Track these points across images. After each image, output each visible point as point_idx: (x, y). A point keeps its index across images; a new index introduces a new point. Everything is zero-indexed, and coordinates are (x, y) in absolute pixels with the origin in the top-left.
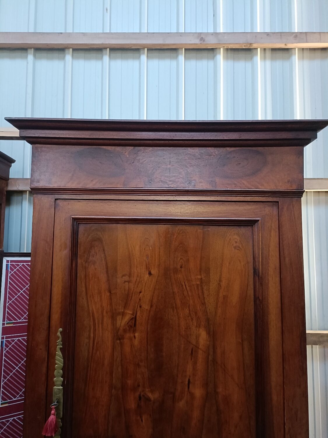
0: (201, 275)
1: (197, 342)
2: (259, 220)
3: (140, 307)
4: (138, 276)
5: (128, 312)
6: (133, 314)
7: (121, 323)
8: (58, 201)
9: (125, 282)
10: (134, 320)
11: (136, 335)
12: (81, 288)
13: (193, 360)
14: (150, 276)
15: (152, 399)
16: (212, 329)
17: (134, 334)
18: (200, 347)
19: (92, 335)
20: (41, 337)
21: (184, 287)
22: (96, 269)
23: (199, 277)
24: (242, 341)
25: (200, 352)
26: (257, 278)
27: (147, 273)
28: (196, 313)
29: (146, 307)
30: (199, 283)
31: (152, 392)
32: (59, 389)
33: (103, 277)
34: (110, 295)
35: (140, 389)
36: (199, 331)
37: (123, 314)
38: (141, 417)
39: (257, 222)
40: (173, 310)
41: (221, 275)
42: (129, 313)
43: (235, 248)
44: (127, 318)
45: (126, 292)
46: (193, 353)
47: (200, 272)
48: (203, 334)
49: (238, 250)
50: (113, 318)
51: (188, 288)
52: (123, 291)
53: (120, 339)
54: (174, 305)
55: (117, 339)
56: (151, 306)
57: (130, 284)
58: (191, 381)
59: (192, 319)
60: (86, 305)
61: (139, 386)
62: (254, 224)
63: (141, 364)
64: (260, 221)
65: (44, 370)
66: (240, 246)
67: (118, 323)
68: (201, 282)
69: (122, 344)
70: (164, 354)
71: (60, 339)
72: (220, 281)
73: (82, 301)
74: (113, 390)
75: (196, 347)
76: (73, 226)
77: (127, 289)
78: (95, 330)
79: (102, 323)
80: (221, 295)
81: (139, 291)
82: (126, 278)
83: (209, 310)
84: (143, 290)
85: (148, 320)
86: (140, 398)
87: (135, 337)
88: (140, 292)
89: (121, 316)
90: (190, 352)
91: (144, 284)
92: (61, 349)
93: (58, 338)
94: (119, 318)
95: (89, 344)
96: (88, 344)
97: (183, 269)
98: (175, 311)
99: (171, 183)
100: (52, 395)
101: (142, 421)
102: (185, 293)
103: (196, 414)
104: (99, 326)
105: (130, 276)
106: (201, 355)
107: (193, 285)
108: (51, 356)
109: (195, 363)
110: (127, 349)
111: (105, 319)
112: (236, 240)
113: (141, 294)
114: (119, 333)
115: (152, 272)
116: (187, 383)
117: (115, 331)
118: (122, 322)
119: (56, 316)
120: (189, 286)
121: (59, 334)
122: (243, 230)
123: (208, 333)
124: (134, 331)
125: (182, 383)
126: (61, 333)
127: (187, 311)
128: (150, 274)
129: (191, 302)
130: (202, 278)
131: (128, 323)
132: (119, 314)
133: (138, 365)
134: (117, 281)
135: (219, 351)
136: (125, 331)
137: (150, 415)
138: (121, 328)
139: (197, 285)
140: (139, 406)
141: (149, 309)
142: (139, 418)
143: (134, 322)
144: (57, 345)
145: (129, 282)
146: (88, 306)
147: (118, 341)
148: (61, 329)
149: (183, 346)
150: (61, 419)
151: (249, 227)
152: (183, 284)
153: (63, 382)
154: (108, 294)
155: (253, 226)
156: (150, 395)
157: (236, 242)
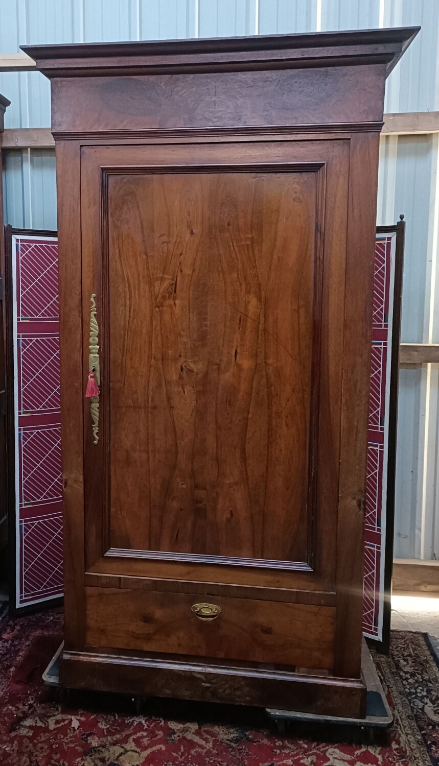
0: (252, 233)
1: (246, 309)
2: (324, 164)
3: (181, 271)
4: (177, 236)
5: (168, 277)
6: (173, 280)
7: (160, 289)
8: (84, 148)
9: (163, 243)
10: (174, 285)
11: (177, 302)
12: (113, 251)
13: (241, 329)
14: (192, 236)
15: (195, 370)
16: (263, 295)
17: (175, 300)
18: (249, 315)
19: (128, 302)
21: (232, 248)
22: (129, 228)
23: (250, 236)
24: (298, 308)
25: (249, 320)
26: (319, 234)
27: (189, 231)
28: (245, 279)
29: (187, 271)
30: (249, 243)
31: (194, 362)
32: (94, 357)
33: (138, 238)
34: (147, 259)
35: (182, 359)
36: (248, 297)
37: (162, 279)
38: (183, 389)
39: (322, 166)
40: (219, 274)
41: (276, 233)
42: (168, 279)
43: (294, 200)
44: (166, 284)
45: (165, 255)
46: (242, 321)
47: (252, 230)
48: (254, 301)
49: (298, 202)
50: (151, 283)
51: (236, 249)
52: (161, 254)
53: (159, 307)
54: (220, 269)
55: (156, 307)
56: (193, 271)
57: (169, 245)
58: (238, 351)
59: (241, 284)
60: (120, 270)
61: (180, 356)
62: (319, 169)
63: (182, 333)
64: (326, 165)
65: (79, 336)
66: (301, 198)
67: (157, 289)
68: (252, 243)
69: (161, 313)
70: (208, 323)
71: (94, 305)
72: (275, 240)
73: (115, 264)
74: (153, 360)
75: (244, 315)
76: (102, 177)
77: (166, 251)
78: (131, 297)
79: (139, 290)
80: (275, 257)
81: (179, 253)
82: (165, 239)
83: (261, 274)
84: (184, 252)
85: (190, 286)
86: (182, 369)
87: (175, 304)
88: (181, 255)
89: (159, 282)
90: (238, 321)
91: (185, 246)
92: (95, 315)
93: (92, 303)
94: (157, 284)
95: (125, 312)
96: (124, 312)
97: (231, 227)
98: (221, 275)
99: (216, 120)
100: (88, 364)
101: (184, 392)
102: (234, 255)
103: (244, 386)
104: (135, 293)
105: (169, 235)
106: (249, 324)
107: (243, 245)
108: (85, 324)
109: (244, 333)
110: (167, 317)
111: (142, 284)
112: (296, 190)
113: (182, 256)
114: (158, 300)
115: (195, 231)
116: (234, 353)
117: (153, 298)
118: (160, 288)
119: (87, 282)
120: (237, 247)
121: (92, 299)
122: (306, 177)
123: (259, 300)
124: (175, 299)
125: (228, 353)
126: (94, 298)
127: (235, 275)
128: (192, 233)
129: (240, 265)
130: (253, 237)
131: (167, 290)
132: (157, 279)
133: (181, 336)
134: (154, 242)
135: (271, 320)
136: (164, 298)
137: (193, 387)
138: (160, 295)
139: (248, 245)
140: (181, 378)
141: (191, 274)
142: (181, 389)
143: (174, 288)
144: (92, 311)
145: (168, 242)
146: (122, 271)
147: (157, 309)
148: (94, 295)
149: (229, 314)
150: (98, 387)
151: (313, 173)
152: (231, 244)
153: (99, 350)
154: (144, 257)
155: (317, 171)
156: (192, 365)
157: (296, 193)
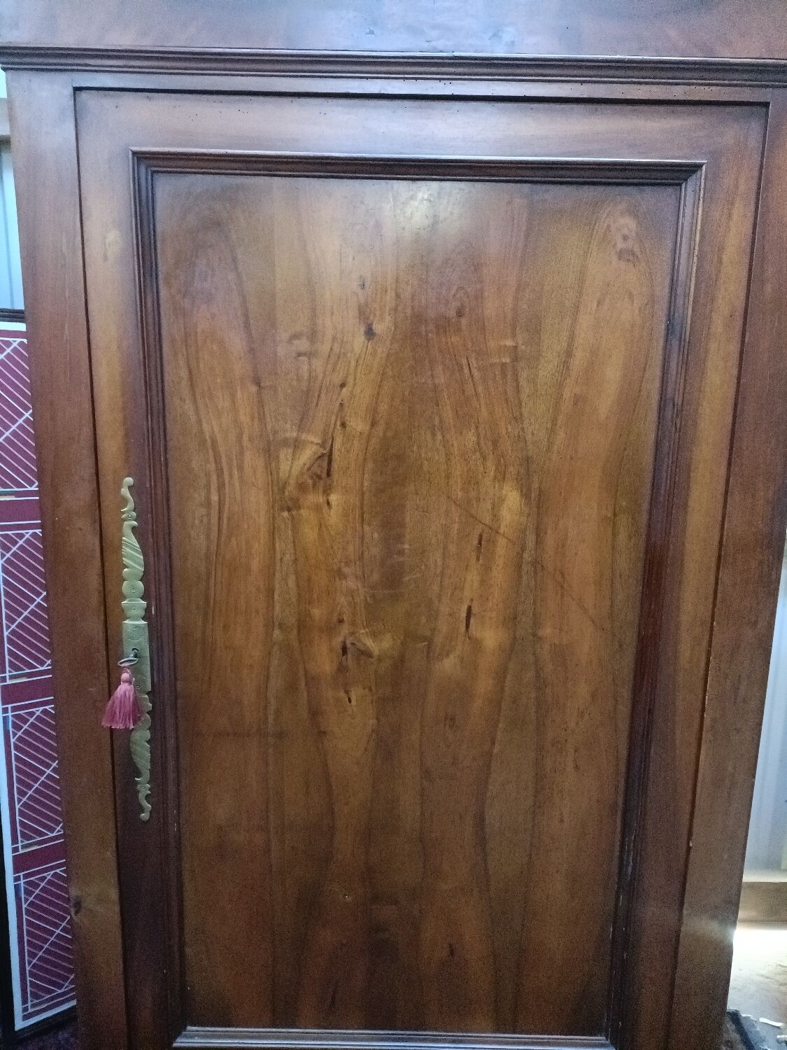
0: (514, 336)
1: (496, 516)
2: (701, 165)
3: (343, 425)
4: (334, 339)
5: (312, 438)
6: (323, 445)
7: (291, 467)
8: (84, 96)
9: (299, 355)
10: (326, 459)
11: (333, 498)
12: (176, 372)
13: (481, 561)
14: (369, 340)
15: (376, 652)
16: (535, 485)
17: (328, 495)
18: (501, 531)
19: (215, 498)
20: (77, 496)
21: (466, 371)
22: (213, 316)
23: (509, 343)
24: (615, 515)
25: (502, 542)
26: (675, 343)
27: (363, 329)
28: (495, 443)
29: (358, 425)
30: (508, 360)
31: (375, 635)
32: (137, 626)
33: (237, 343)
34: (259, 393)
35: (345, 629)
36: (501, 488)
37: (297, 445)
38: (347, 692)
39: (694, 172)
40: (434, 435)
41: (572, 337)
42: (312, 442)
43: (620, 254)
44: (307, 455)
45: (304, 385)
46: (483, 545)
47: (514, 328)
48: (512, 499)
49: (628, 260)
50: (269, 452)
51: (476, 373)
52: (295, 383)
53: (289, 510)
54: (437, 421)
55: (282, 509)
56: (373, 424)
57: (314, 361)
58: (475, 610)
59: (484, 458)
60: (193, 418)
61: (341, 621)
62: (686, 180)
63: (346, 570)
64: (704, 167)
65: (94, 581)
66: (637, 249)
67: (284, 467)
68: (515, 359)
69: (296, 525)
70: (406, 546)
71: (131, 505)
72: (569, 353)
73: (181, 406)
74: (277, 632)
75: (491, 528)
76: (137, 181)
77: (306, 376)
78: (221, 487)
79: (241, 468)
80: (567, 394)
81: (337, 380)
82: (303, 345)
83: (533, 434)
84: (351, 380)
85: (365, 459)
86: (344, 650)
87: (328, 503)
88: (343, 385)
89: (290, 451)
90: (475, 542)
91: (353, 363)
92: (134, 529)
93: (124, 501)
94: (285, 454)
95: (209, 520)
96: (205, 520)
97: (464, 321)
98: (439, 437)
100: (120, 642)
101: (350, 700)
102: (469, 389)
103: (484, 685)
104: (231, 476)
105: (313, 336)
106: (502, 549)
107: (492, 365)
108: (107, 549)
109: (487, 569)
110: (309, 533)
111: (248, 456)
112: (626, 231)
113: (344, 390)
114: (287, 493)
115: (378, 328)
116: (464, 615)
117: (276, 489)
118: (294, 465)
119: (112, 446)
120: (479, 369)
121: (125, 491)
122: (652, 199)
123: (526, 495)
124: (327, 491)
125: (450, 615)
126: (130, 488)
127: (471, 437)
128: (370, 333)
129: (484, 414)
130: (516, 347)
131: (309, 469)
132: (285, 443)
133: (340, 574)
134: (275, 353)
135: (550, 540)
136: (302, 487)
137: (370, 690)
138: (292, 482)
139: (504, 365)
140: (342, 669)
141: (367, 432)
142: (342, 694)
143: (325, 464)
144: (124, 520)
145: (310, 355)
146: (199, 422)
147: (286, 514)
148: (129, 480)
149: (456, 526)
150: (148, 693)
151: (670, 190)
152: (464, 362)
153: (148, 610)
154: (254, 389)
155: (680, 185)
156: (369, 643)
157: (625, 238)
